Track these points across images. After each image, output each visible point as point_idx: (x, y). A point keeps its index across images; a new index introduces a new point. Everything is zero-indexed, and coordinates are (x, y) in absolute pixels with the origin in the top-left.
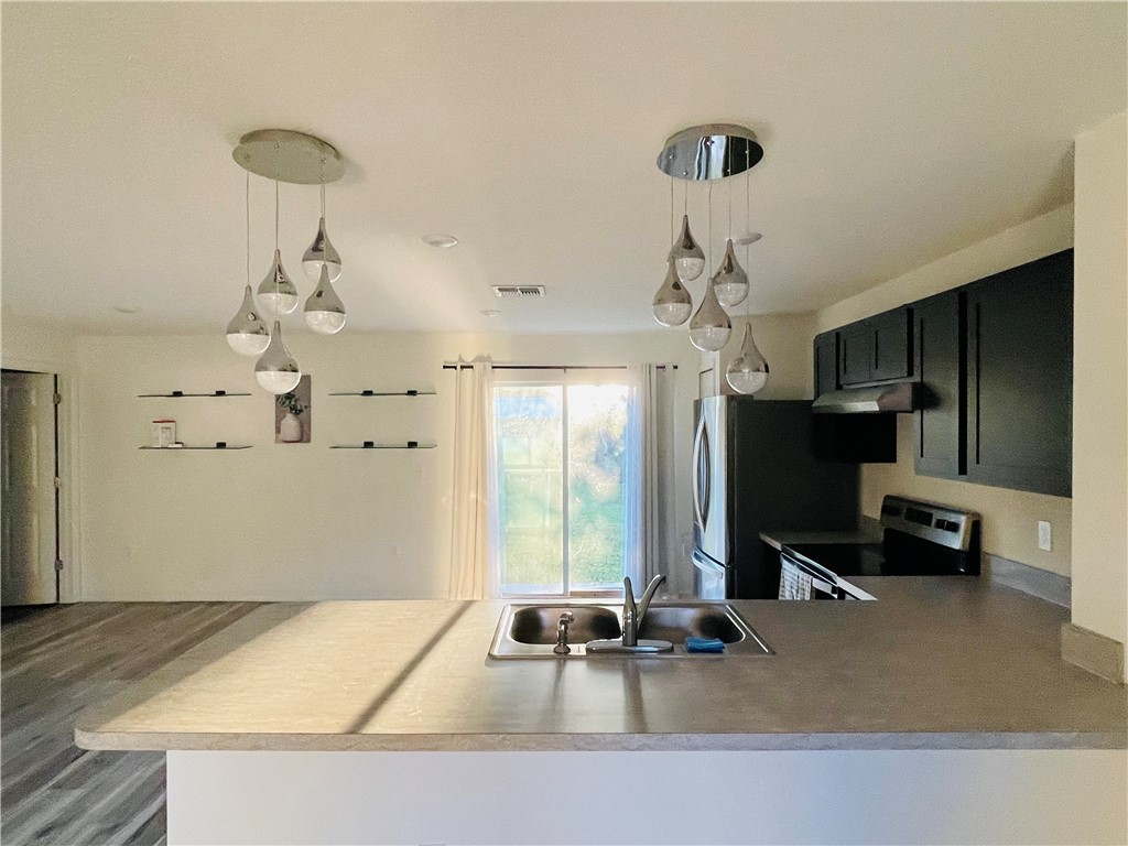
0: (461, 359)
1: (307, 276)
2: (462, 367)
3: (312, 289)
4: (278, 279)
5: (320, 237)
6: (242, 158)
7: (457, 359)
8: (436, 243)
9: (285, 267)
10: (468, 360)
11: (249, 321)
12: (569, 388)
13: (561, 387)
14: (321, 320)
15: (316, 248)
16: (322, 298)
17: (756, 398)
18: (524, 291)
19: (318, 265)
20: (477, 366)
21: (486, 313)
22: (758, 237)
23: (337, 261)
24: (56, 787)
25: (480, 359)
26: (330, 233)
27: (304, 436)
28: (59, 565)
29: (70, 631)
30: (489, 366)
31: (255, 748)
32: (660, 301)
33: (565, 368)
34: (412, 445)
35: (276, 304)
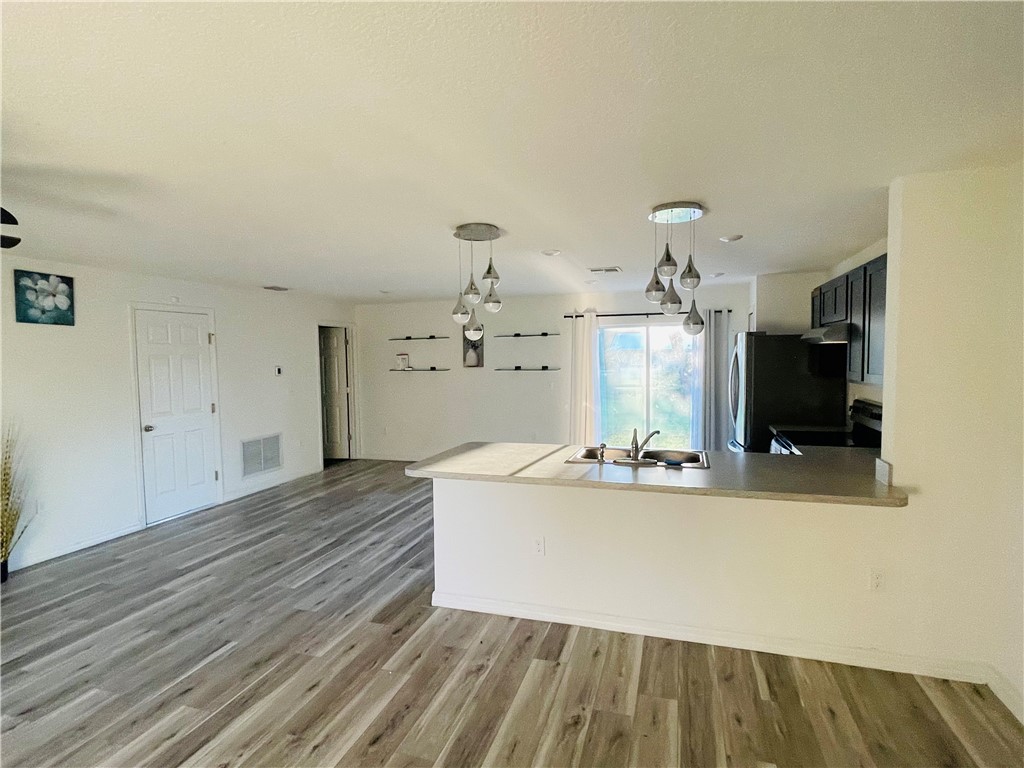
0: (576, 312)
1: (484, 285)
2: (577, 317)
3: (488, 292)
4: (472, 288)
5: (490, 268)
6: (457, 235)
7: (573, 311)
8: (550, 255)
9: (476, 283)
10: (581, 312)
11: (461, 309)
12: (651, 328)
13: (645, 328)
14: (491, 307)
15: (489, 272)
16: (491, 297)
17: (767, 334)
18: (607, 270)
19: (489, 280)
20: (586, 315)
21: (589, 283)
22: (741, 237)
23: (497, 278)
24: (373, 530)
25: (587, 311)
26: (494, 265)
27: (480, 363)
28: (350, 438)
29: (358, 472)
30: (594, 315)
31: (469, 479)
32: (648, 290)
33: (647, 314)
34: (545, 368)
35: (473, 299)
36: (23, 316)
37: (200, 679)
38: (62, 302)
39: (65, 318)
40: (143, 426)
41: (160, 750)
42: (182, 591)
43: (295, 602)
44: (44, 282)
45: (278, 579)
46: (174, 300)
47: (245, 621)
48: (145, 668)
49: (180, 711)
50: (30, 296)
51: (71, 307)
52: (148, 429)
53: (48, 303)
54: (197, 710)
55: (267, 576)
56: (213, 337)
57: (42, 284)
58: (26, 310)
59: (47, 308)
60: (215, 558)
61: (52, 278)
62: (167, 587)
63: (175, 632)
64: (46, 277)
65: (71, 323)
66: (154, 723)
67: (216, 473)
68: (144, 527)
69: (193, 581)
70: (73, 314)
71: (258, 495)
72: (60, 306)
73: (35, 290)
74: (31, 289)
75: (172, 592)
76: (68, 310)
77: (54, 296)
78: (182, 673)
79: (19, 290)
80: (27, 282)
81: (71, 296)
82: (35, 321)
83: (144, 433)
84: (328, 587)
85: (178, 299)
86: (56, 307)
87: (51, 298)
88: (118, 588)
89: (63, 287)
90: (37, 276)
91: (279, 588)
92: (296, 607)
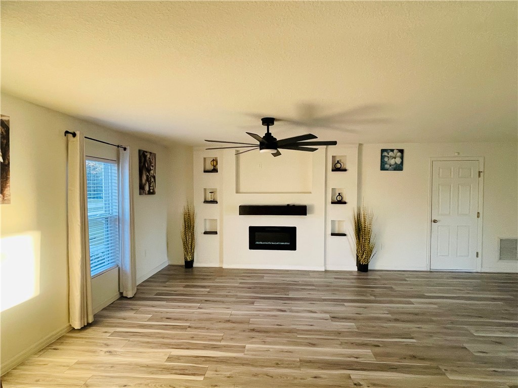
36: (383, 168)
37: (385, 345)
38: (398, 161)
39: (399, 168)
40: (433, 220)
41: (349, 359)
42: (417, 304)
43: (467, 342)
44: (392, 152)
45: (471, 325)
46: (456, 154)
47: (430, 335)
48: (373, 327)
49: (367, 351)
50: (386, 159)
51: (402, 163)
52: (435, 221)
53: (392, 162)
54: (373, 356)
55: (466, 320)
56: (482, 174)
57: (391, 154)
58: (384, 165)
59: (392, 164)
60: (447, 298)
61: (395, 151)
62: (412, 300)
63: (396, 320)
64: (392, 150)
65: (401, 169)
66: (357, 349)
67: (477, 253)
68: (429, 270)
69: (426, 303)
70: (402, 165)
71: (507, 275)
72: (397, 162)
73: (388, 157)
74: (386, 156)
75: (412, 303)
76: (400, 164)
77: (395, 158)
78: (382, 338)
79: (382, 157)
80: (385, 154)
81: (402, 158)
82: (387, 170)
83: (433, 223)
84: (500, 348)
85: (459, 153)
86: (396, 163)
87: (394, 159)
88: (395, 291)
89: (399, 154)
90: (389, 151)
91: (467, 330)
92: (465, 345)
